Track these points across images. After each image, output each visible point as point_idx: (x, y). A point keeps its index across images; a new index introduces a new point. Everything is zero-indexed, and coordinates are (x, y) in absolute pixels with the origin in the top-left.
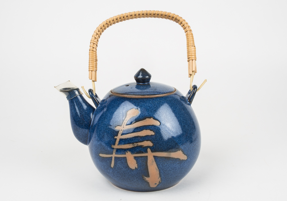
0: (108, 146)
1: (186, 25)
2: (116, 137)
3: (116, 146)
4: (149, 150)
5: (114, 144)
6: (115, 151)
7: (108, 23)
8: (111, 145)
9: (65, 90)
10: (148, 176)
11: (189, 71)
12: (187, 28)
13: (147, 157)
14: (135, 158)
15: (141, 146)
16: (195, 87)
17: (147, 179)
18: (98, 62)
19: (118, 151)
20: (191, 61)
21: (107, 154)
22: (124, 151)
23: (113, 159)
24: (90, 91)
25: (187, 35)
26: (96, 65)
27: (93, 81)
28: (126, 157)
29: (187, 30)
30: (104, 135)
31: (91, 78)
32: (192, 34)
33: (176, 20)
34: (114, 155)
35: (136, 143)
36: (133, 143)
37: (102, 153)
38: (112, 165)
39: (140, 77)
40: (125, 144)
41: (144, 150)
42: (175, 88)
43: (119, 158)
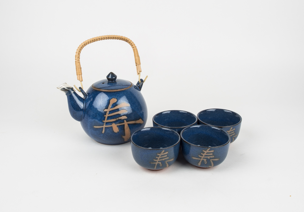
0: (100, 121)
1: (133, 44)
2: (105, 116)
3: (106, 121)
4: (125, 121)
5: (104, 120)
6: (105, 124)
7: (85, 44)
8: (102, 120)
9: (64, 89)
10: (124, 135)
11: (137, 72)
12: (134, 45)
13: (124, 125)
14: (117, 126)
15: (120, 119)
16: (142, 81)
17: (124, 137)
18: (82, 69)
19: (107, 123)
20: (138, 65)
21: (99, 126)
22: (111, 123)
23: (104, 128)
24: (80, 88)
25: (134, 50)
26: (81, 71)
27: (81, 81)
28: (112, 127)
29: (134, 47)
30: (96, 115)
31: (79, 79)
32: (137, 49)
33: (126, 40)
34: (104, 126)
35: (118, 118)
36: (116, 118)
37: (96, 126)
38: (103, 132)
39: (110, 77)
40: (111, 119)
41: (122, 121)
42: (131, 83)
43: (108, 127)
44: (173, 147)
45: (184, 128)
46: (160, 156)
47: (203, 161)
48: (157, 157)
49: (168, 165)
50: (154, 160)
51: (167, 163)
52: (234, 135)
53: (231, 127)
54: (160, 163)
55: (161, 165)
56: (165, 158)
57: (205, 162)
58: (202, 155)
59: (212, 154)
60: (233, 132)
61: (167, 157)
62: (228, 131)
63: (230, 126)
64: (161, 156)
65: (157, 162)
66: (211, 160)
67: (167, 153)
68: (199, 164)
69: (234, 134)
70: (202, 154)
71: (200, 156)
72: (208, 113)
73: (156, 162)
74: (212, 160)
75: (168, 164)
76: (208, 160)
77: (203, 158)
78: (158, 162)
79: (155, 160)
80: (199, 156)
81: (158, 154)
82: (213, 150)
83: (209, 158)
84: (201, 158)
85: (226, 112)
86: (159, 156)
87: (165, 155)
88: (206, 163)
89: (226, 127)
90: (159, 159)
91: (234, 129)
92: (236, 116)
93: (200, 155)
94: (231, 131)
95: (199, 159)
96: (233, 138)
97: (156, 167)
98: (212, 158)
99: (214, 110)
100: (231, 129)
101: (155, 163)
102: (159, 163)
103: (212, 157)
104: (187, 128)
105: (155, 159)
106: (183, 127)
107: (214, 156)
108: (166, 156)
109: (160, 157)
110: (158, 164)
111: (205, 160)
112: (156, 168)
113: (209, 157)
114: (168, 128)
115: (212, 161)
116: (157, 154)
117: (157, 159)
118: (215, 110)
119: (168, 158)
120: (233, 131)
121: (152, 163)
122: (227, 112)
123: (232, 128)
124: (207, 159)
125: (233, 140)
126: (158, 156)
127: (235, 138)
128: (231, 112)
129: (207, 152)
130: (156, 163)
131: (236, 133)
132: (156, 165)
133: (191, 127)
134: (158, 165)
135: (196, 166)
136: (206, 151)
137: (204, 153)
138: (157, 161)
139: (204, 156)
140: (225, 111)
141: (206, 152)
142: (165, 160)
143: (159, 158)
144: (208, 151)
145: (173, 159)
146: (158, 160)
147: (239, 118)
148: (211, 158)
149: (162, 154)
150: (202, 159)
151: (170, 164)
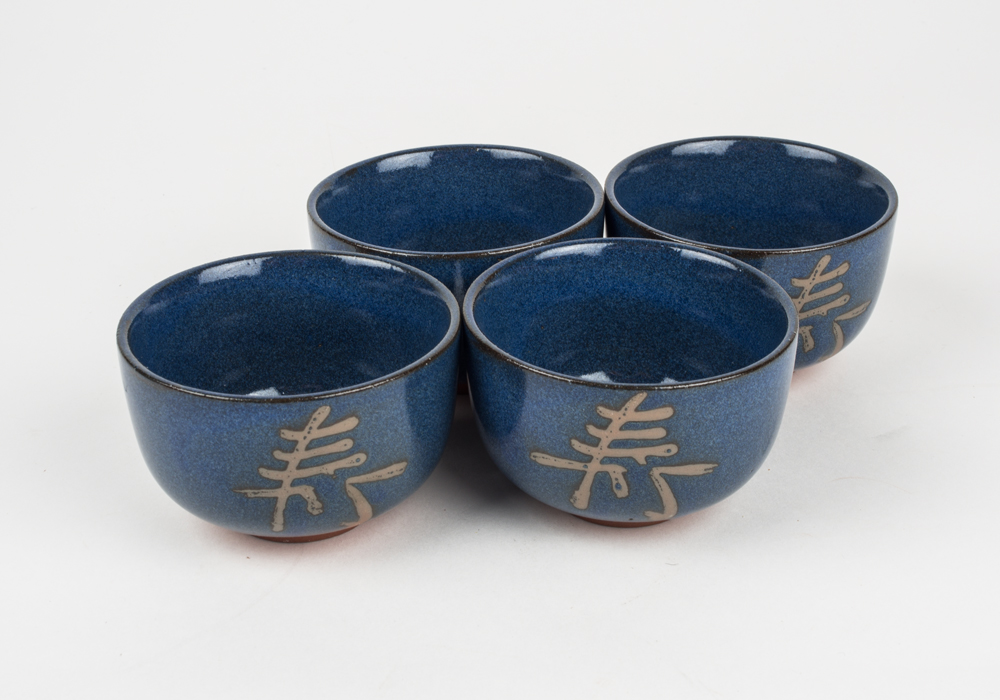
44: (403, 381)
45: (503, 256)
46: (302, 445)
47: (601, 480)
48: (279, 455)
49: (364, 507)
50: (264, 472)
51: (354, 493)
52: (844, 309)
53: (818, 256)
54: (308, 492)
55: (315, 506)
56: (339, 456)
57: (618, 486)
58: (595, 442)
59: (659, 433)
60: (838, 287)
61: (350, 453)
62: (801, 278)
63: (815, 248)
64: (308, 448)
65: (287, 483)
66: (656, 472)
67: (350, 423)
68: (582, 498)
69: (839, 302)
70: (592, 430)
71: (583, 448)
72: (681, 164)
73: (278, 484)
74: (664, 470)
75: (370, 499)
76: (638, 474)
77: (600, 456)
78: (293, 484)
79: (273, 475)
80: (576, 444)
81: (288, 435)
82: (671, 405)
83: (642, 461)
84: (588, 459)
85: (800, 161)
86: (296, 442)
87: (337, 438)
88: (623, 493)
89: (784, 250)
90: (293, 464)
91: (843, 269)
92: (865, 183)
93: (583, 442)
94: (819, 279)
95: (578, 466)
96: (838, 328)
97: (279, 518)
98: (665, 461)
99: (720, 148)
100: (820, 269)
101: (270, 493)
102: (298, 490)
103: (659, 451)
104: (519, 260)
105: (269, 468)
106: (492, 252)
107: (674, 449)
108: (348, 444)
109: (302, 454)
110: (291, 498)
111: (616, 472)
112: (285, 524)
113: (640, 455)
114: (393, 257)
115: (662, 481)
116: (278, 433)
117: (283, 466)
118: (731, 142)
119: (363, 457)
120: (832, 283)
121: (250, 493)
122: (811, 161)
123: (825, 260)
124: (628, 463)
125: (835, 338)
126: (292, 446)
127: (850, 330)
128: (833, 159)
129: (624, 420)
130: (282, 495)
131: (859, 293)
132: (281, 506)
133: (550, 253)
134: (296, 506)
135: (564, 507)
136: (617, 409)
137: (604, 424)
138: (286, 477)
139: (605, 443)
140: (794, 151)
141: (617, 418)
142: (343, 473)
143: (294, 459)
144: (631, 411)
145: (403, 465)
146: (292, 473)
147: (882, 191)
148: (653, 461)
149: (317, 434)
150: (594, 467)
151: (383, 500)
